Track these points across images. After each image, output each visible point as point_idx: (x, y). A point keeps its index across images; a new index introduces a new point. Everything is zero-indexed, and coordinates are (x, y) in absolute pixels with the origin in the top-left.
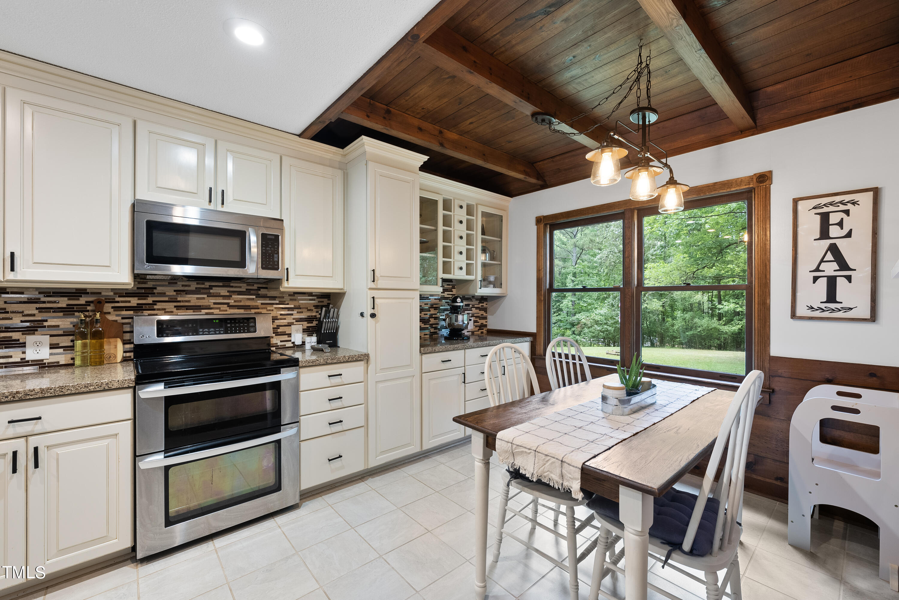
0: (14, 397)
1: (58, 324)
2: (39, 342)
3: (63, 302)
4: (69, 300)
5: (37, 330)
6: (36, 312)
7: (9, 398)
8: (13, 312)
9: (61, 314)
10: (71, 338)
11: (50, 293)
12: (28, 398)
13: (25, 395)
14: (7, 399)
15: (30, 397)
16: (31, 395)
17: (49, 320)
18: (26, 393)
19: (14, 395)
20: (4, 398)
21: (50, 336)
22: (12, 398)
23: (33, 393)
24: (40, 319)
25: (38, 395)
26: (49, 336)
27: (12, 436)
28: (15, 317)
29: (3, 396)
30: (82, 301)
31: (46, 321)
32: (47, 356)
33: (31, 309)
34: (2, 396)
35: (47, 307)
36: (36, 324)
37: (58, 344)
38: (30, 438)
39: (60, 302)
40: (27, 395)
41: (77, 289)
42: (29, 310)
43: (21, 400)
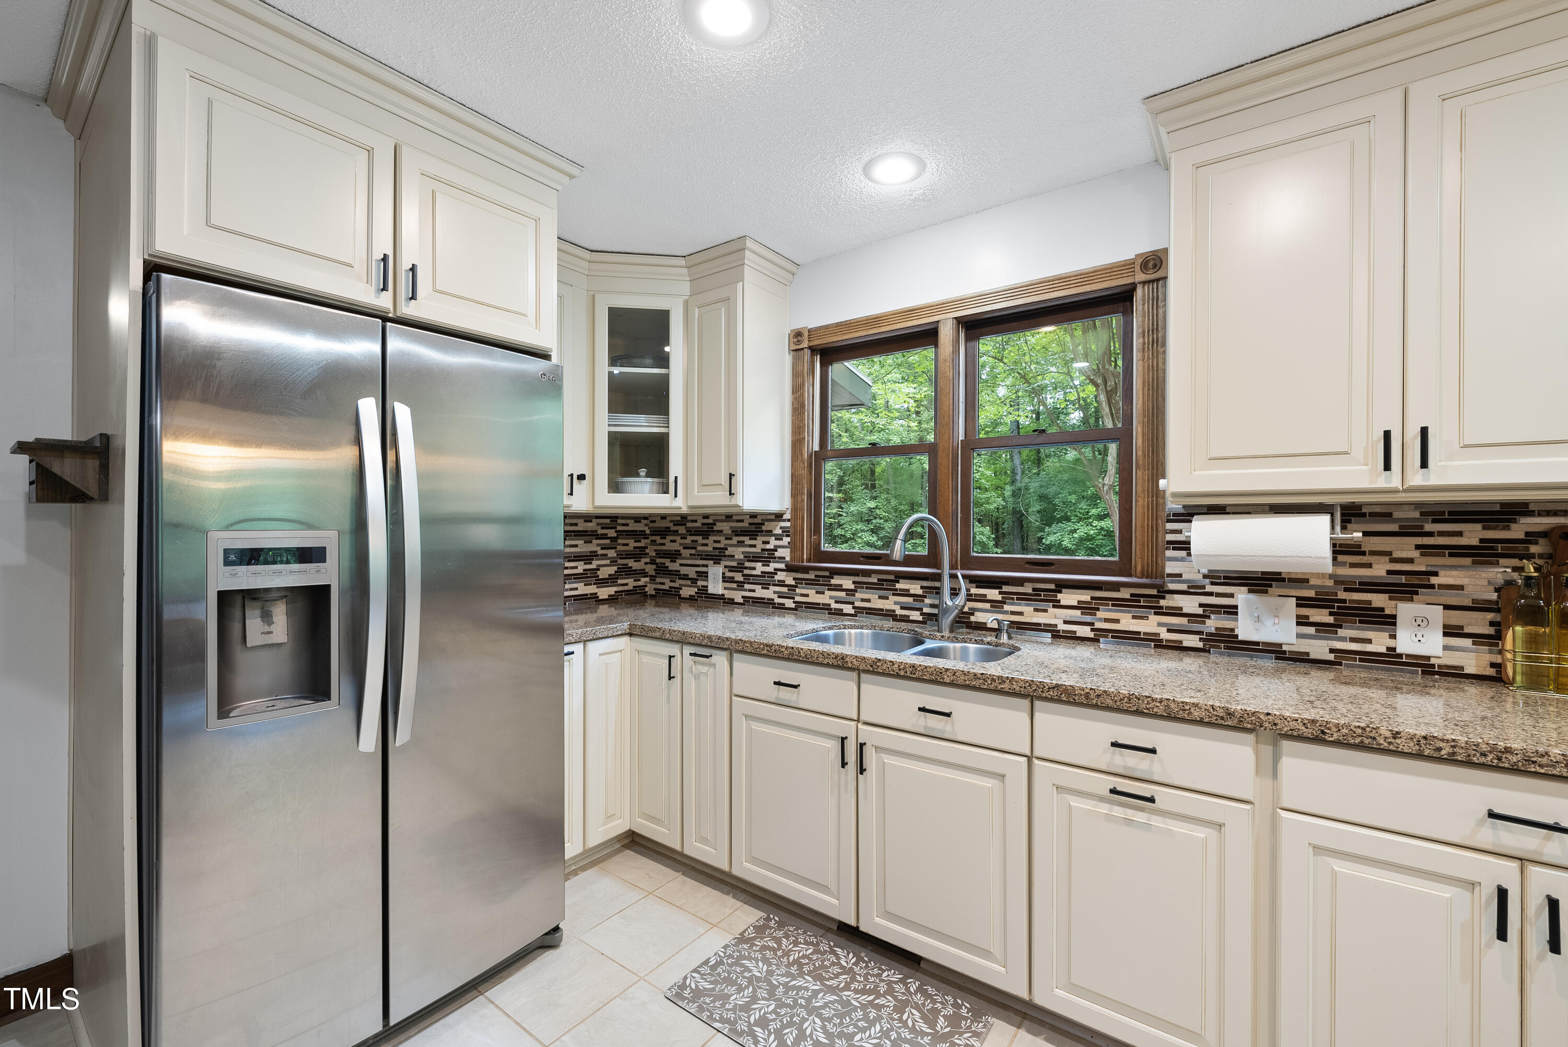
0: (1500, 759)
1: (1461, 584)
2: (1421, 619)
3: (1472, 535)
4: (1484, 528)
5: (1417, 593)
6: (1415, 554)
7: (1489, 758)
8: (1373, 553)
9: (1468, 561)
10: (1490, 616)
11: (1443, 513)
12: (1534, 770)
13: (1526, 760)
14: (1483, 760)
15: (1538, 768)
16: (1540, 766)
17: (1441, 573)
18: (1528, 757)
19: (1500, 754)
20: (1478, 755)
21: (1444, 609)
22: (1496, 761)
23: (1544, 760)
24: (1423, 569)
25: (1558, 770)
26: (1442, 607)
27: (1489, 847)
28: (1377, 564)
29: (1476, 750)
30: (1517, 531)
31: (1436, 574)
32: (1438, 651)
33: (1405, 547)
34: (1474, 750)
35: (1437, 543)
36: (1415, 580)
37: (1462, 628)
38: (1532, 868)
39: (1465, 534)
40: (1529, 761)
41: (1504, 504)
42: (1402, 550)
43: (1514, 770)
